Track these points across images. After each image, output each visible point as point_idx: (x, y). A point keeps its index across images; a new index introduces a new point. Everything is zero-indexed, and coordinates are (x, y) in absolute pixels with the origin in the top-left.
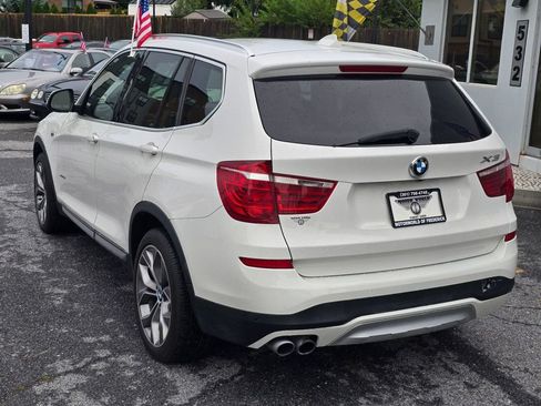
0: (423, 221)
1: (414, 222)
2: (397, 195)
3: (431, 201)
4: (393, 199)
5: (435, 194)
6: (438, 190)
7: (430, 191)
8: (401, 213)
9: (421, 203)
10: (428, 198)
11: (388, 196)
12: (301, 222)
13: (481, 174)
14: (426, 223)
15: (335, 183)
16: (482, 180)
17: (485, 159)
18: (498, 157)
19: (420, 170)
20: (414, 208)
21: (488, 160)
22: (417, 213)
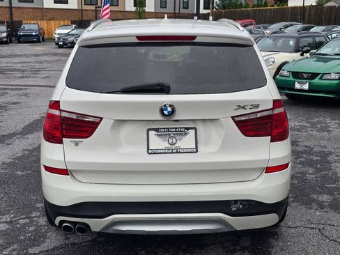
0: (176, 151)
1: (166, 151)
2: (156, 130)
3: (187, 136)
4: (152, 133)
5: (192, 131)
6: (195, 129)
7: (188, 129)
8: (157, 143)
9: (178, 137)
10: (186, 134)
11: (149, 130)
12: (76, 144)
13: (236, 119)
14: (177, 152)
15: (101, 119)
16: (238, 123)
17: (240, 107)
18: (257, 106)
19: (166, 112)
20: (170, 141)
21: (244, 108)
22: (172, 145)
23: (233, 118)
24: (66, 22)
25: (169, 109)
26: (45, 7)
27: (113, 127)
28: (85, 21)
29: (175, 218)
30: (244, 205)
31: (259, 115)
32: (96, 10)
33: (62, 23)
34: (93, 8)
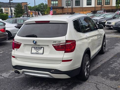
1: (35, 53)
2: (34, 47)
4: (33, 48)
5: (43, 48)
6: (44, 48)
7: (42, 47)
8: (34, 51)
9: (39, 50)
10: (41, 49)
11: (32, 47)
12: (17, 50)
14: (38, 54)
15: (21, 44)
16: (54, 47)
17: (54, 42)
18: (60, 42)
19: (34, 43)
20: (37, 50)
21: (55, 42)
22: (37, 52)
23: (53, 45)
24: (89, 12)
25: (35, 42)
26: (84, 7)
27: (23, 46)
28: (96, 11)
29: (36, 72)
30: (55, 71)
31: (61, 44)
32: (101, 7)
33: (88, 12)
34: (100, 6)
